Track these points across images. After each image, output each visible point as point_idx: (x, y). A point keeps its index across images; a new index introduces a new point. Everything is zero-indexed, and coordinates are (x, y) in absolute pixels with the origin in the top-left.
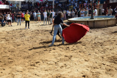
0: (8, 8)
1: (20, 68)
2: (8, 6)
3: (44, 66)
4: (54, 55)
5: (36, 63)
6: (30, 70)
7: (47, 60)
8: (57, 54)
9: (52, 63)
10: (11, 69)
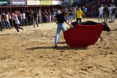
0: (60, 4)
1: (70, 71)
2: (60, 1)
3: (98, 73)
4: (111, 61)
5: (89, 68)
6: (82, 75)
7: (101, 66)
8: (115, 59)
9: (109, 70)
10: (60, 71)
